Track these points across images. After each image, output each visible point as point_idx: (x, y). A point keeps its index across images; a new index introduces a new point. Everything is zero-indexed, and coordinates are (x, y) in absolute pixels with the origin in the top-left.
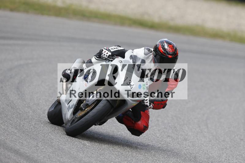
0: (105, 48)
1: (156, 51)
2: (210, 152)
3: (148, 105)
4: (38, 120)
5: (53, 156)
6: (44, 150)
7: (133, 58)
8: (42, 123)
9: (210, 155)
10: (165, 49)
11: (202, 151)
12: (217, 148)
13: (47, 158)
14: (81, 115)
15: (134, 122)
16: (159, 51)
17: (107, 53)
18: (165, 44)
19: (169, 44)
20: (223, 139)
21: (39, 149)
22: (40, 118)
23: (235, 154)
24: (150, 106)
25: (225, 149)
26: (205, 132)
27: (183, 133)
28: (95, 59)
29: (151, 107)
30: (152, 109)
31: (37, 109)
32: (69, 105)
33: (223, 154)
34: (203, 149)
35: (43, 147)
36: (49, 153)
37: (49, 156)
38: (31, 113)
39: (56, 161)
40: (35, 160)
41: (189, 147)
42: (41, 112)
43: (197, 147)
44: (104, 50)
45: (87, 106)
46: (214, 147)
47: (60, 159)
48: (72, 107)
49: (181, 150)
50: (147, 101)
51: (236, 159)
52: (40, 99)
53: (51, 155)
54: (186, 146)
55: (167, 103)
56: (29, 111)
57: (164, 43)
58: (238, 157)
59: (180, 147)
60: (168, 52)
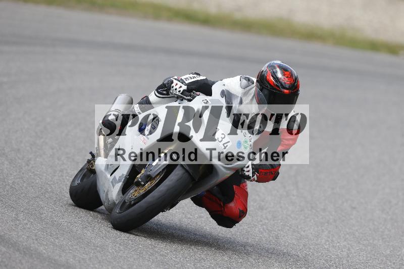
0: (176, 77)
1: (262, 82)
2: (301, 228)
3: (251, 175)
4: (18, 176)
5: (42, 236)
6: (28, 226)
7: (226, 95)
8: (25, 182)
9: (302, 233)
10: (277, 78)
11: (288, 226)
12: (312, 221)
13: (33, 239)
14: (137, 194)
15: (222, 204)
16: (268, 81)
17: (181, 87)
18: (278, 70)
19: (284, 70)
20: (323, 207)
21: (20, 224)
22: (21, 173)
23: (342, 232)
24: (253, 176)
25: (326, 224)
26: (293, 195)
27: (257, 197)
28: (156, 95)
29: (254, 179)
30: (256, 181)
31: (17, 158)
32: (115, 177)
33: (323, 231)
34: (290, 223)
35: (25, 222)
36: (36, 231)
37: (36, 236)
38: (7, 165)
39: (47, 244)
40: (13, 242)
41: (267, 219)
42: (24, 164)
43: (280, 221)
44: (174, 81)
45: (149, 178)
46: (308, 220)
47: (54, 240)
48: (120, 181)
49: (254, 225)
50: (248, 169)
51: (345, 240)
52: (21, 142)
53: (39, 234)
54: (262, 219)
55: (280, 170)
56: (3, 161)
57: (275, 68)
58: (348, 236)
59: (252, 220)
60: (284, 84)
